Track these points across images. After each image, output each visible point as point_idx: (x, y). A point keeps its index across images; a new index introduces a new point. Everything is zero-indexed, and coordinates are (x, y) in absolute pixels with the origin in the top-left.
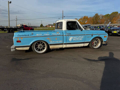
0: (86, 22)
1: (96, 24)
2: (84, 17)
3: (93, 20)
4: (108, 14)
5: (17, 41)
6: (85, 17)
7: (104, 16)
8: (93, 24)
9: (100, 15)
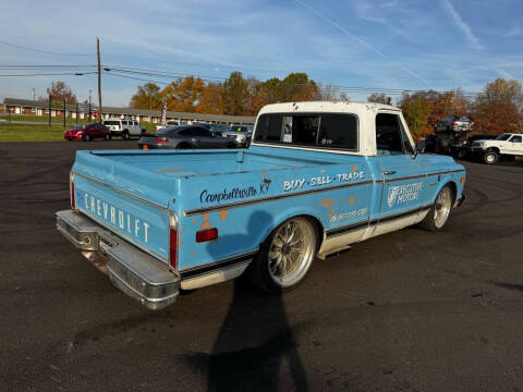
0: (196, 103)
1: (236, 114)
2: (187, 78)
3: (224, 95)
4: (276, 80)
5: (197, 234)
6: (190, 80)
7: (264, 85)
8: (225, 114)
9: (250, 80)
